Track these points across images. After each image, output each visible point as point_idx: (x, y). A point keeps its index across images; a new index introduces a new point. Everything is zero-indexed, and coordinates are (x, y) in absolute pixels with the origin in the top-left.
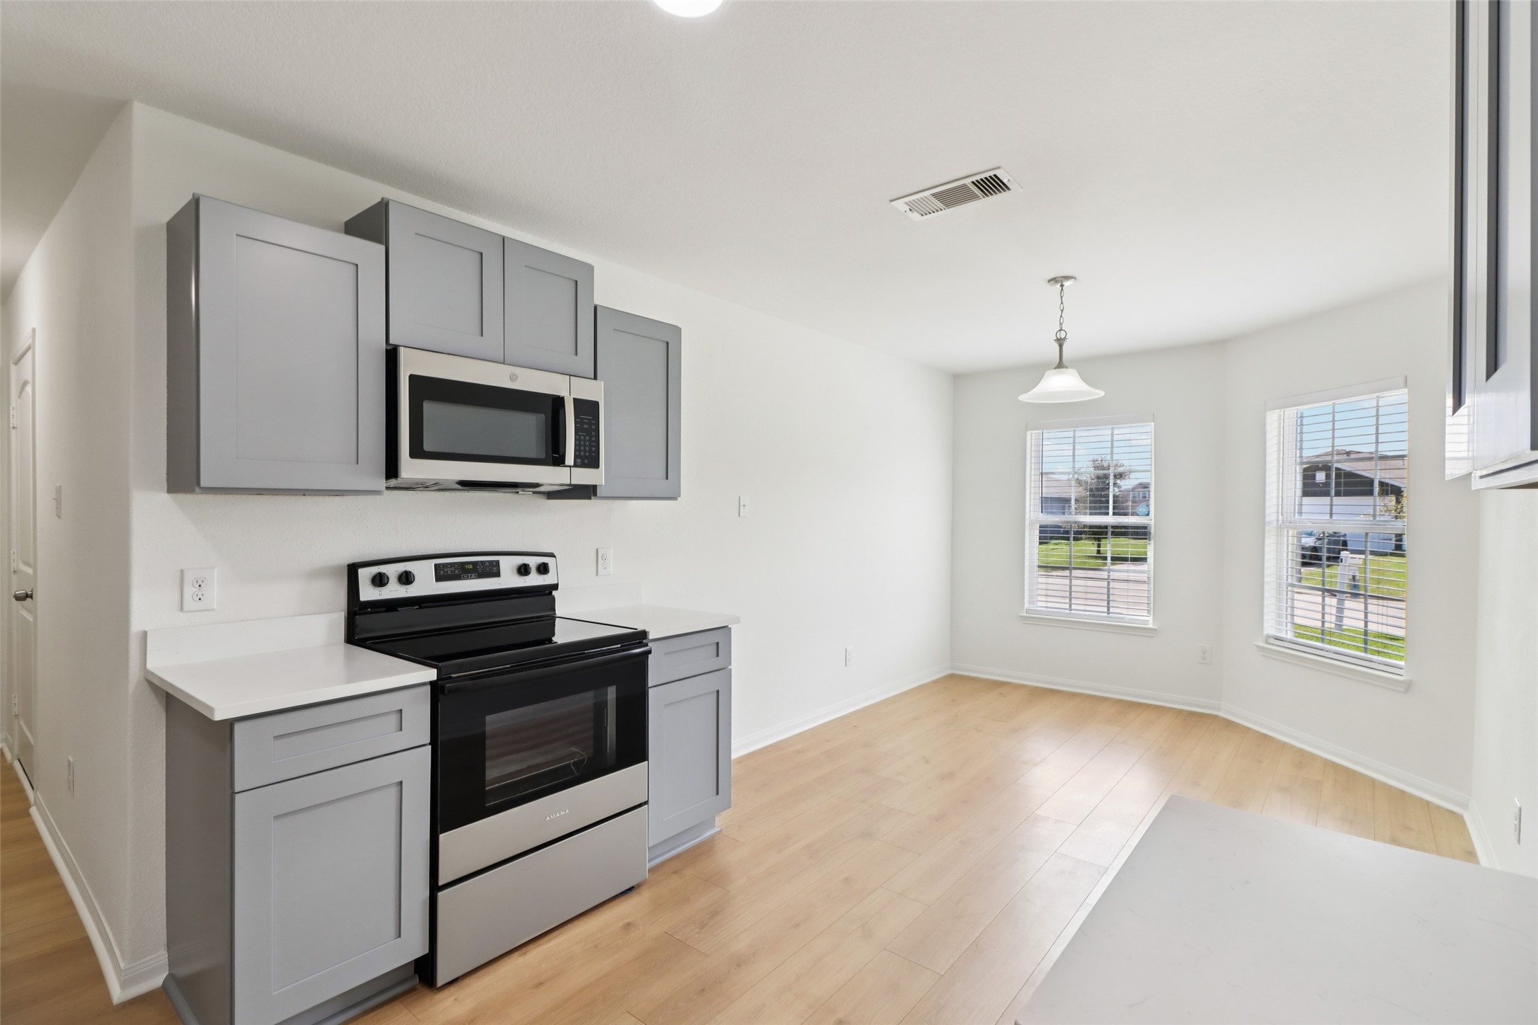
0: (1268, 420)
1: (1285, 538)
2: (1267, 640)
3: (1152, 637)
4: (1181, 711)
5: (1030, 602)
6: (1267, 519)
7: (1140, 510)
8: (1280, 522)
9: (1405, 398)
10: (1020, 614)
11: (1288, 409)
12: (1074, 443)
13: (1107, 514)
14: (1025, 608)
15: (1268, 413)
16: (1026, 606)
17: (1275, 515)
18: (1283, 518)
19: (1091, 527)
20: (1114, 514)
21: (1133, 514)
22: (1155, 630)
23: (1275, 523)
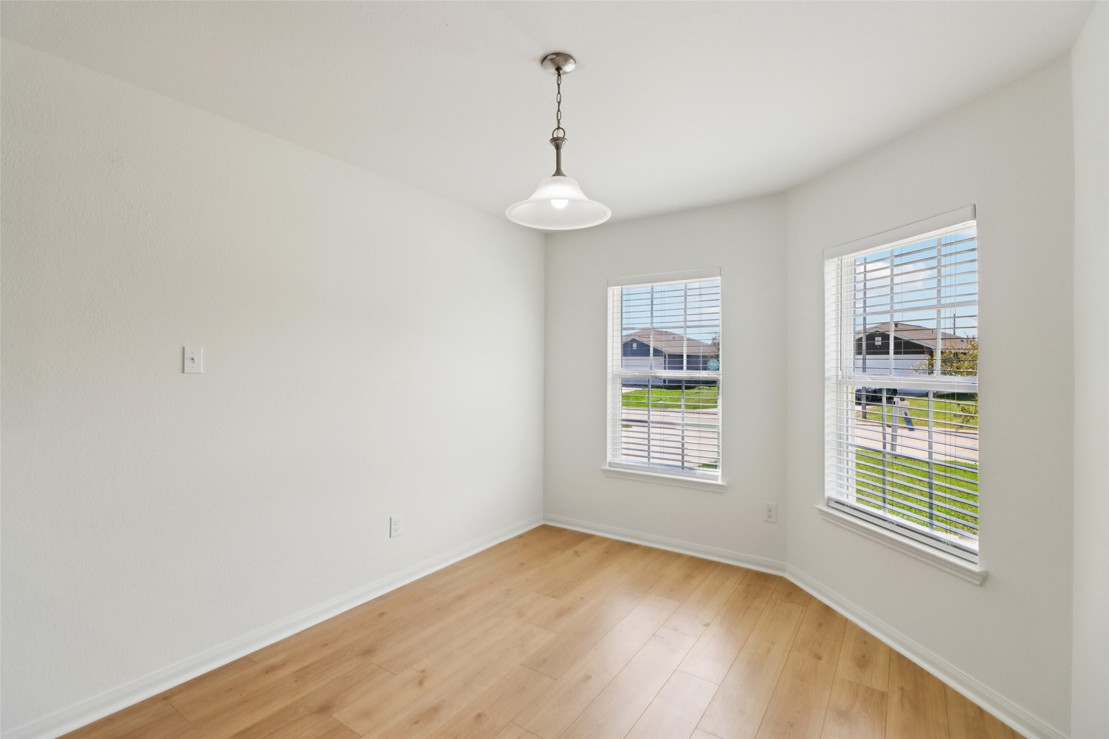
0: (826, 270)
1: (845, 395)
2: (828, 503)
3: (721, 493)
4: (748, 571)
5: (614, 456)
6: (827, 374)
7: (711, 364)
8: (840, 378)
9: (973, 232)
10: (602, 468)
11: (846, 256)
12: (652, 298)
13: (682, 368)
14: (608, 460)
15: (826, 262)
16: (609, 458)
17: (834, 369)
18: (843, 373)
19: (670, 381)
20: (688, 368)
21: (705, 369)
22: (723, 486)
23: (835, 377)
